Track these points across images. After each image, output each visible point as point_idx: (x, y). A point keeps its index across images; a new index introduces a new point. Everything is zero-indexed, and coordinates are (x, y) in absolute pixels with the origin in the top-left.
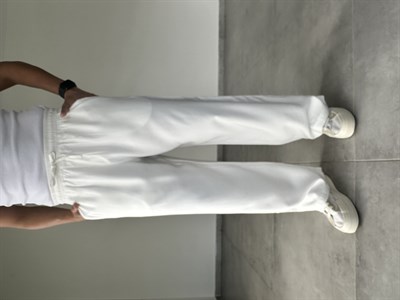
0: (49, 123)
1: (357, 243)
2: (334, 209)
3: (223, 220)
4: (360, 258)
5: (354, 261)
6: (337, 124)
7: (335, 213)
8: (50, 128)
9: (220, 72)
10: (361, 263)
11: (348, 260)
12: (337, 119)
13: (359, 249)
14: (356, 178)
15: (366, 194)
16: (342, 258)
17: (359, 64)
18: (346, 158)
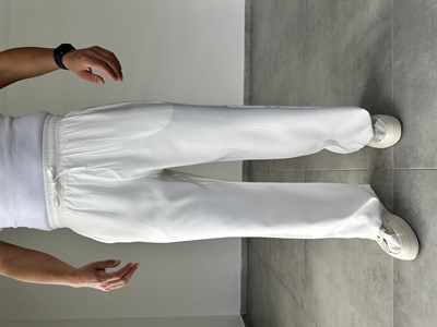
0: (50, 130)
2: (387, 232)
4: (398, 274)
5: (391, 277)
7: (388, 238)
8: (50, 135)
9: (246, 71)
10: (399, 279)
11: (385, 277)
16: (379, 274)
17: (399, 63)
18: (383, 166)
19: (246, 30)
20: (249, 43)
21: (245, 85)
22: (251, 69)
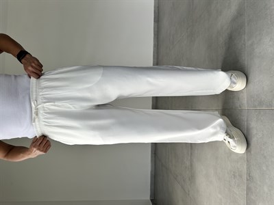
1: (247, 165)
2: (230, 137)
3: (155, 146)
4: (249, 175)
5: (245, 177)
6: (235, 80)
7: (230, 140)
10: (250, 178)
11: (241, 176)
12: (234, 77)
13: (248, 168)
14: (247, 120)
15: (254, 132)
16: (237, 174)
17: (250, 42)
18: (240, 107)
19: (154, 21)
20: (156, 30)
21: (154, 55)
22: (158, 45)
